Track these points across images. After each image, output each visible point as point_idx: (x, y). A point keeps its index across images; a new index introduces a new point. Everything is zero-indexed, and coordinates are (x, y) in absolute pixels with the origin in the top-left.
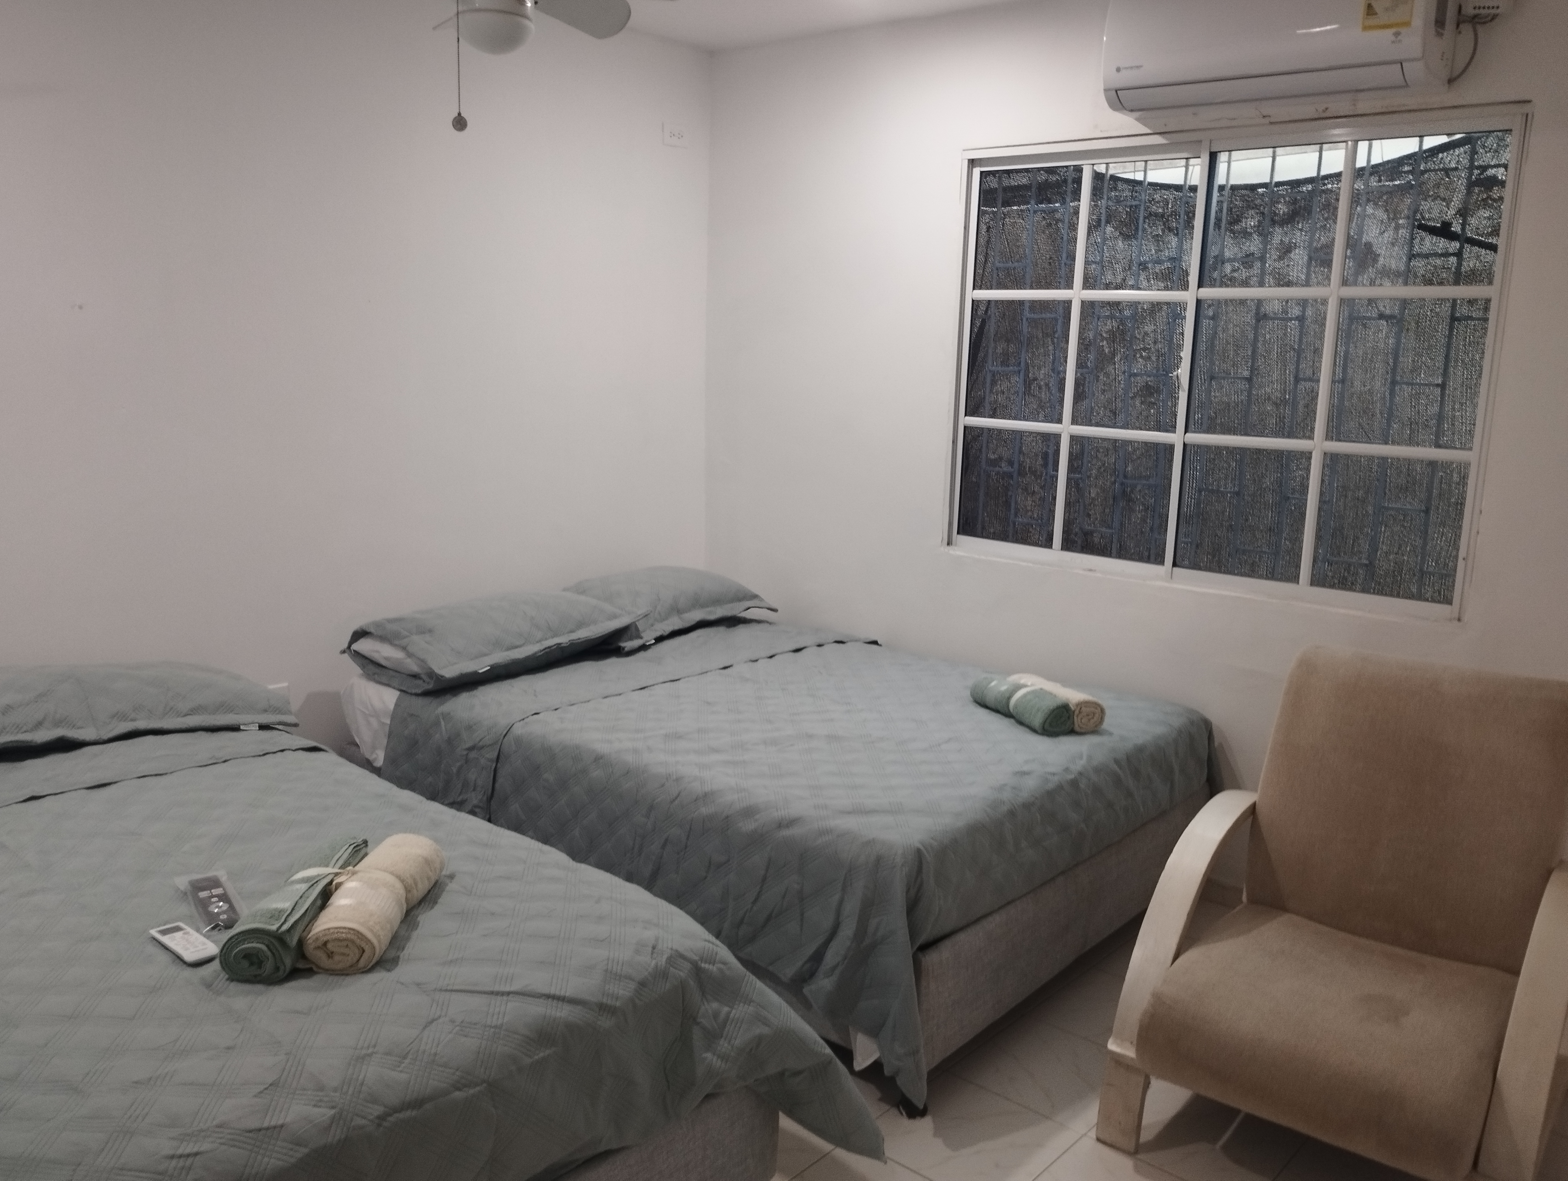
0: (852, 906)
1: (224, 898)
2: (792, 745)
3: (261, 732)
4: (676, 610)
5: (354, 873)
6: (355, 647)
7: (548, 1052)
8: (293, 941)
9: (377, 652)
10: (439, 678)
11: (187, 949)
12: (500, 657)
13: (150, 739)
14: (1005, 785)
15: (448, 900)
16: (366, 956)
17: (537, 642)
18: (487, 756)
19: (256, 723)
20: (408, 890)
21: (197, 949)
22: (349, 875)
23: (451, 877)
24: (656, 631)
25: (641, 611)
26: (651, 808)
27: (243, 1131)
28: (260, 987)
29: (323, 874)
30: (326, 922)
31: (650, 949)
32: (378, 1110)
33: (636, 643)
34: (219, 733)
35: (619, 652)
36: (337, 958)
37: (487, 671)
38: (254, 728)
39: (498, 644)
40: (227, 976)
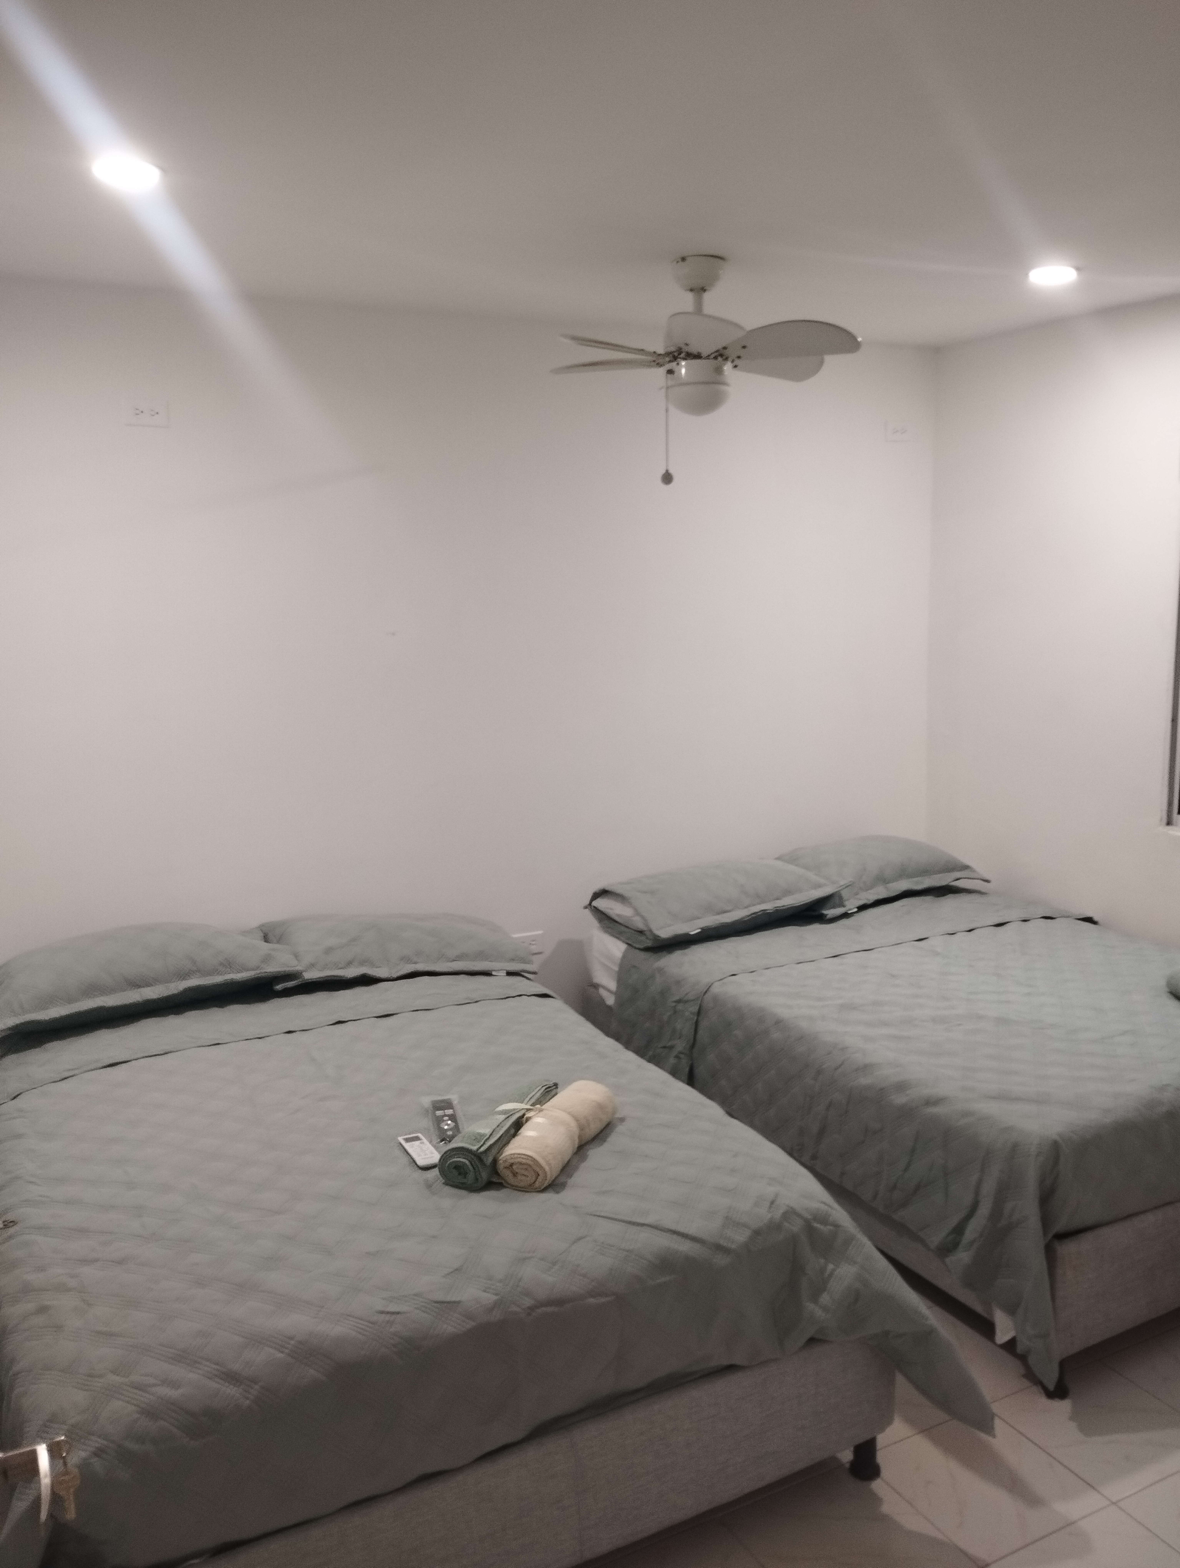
0: (989, 1187)
1: (453, 1118)
2: (959, 1025)
3: (508, 977)
4: (881, 879)
5: (541, 1111)
6: (594, 903)
7: (667, 1278)
8: (489, 1160)
9: (611, 909)
10: (656, 938)
11: (420, 1156)
12: (711, 921)
13: (426, 978)
14: (1168, 1085)
15: (616, 1140)
16: (540, 1179)
17: (746, 908)
18: (690, 1009)
19: (505, 970)
20: (581, 1128)
21: (427, 1156)
22: (537, 1112)
23: (622, 1120)
24: (860, 899)
25: (842, 883)
26: (819, 1072)
27: (432, 1301)
28: (463, 1193)
29: (517, 1109)
30: (516, 1148)
31: (768, 1204)
32: (528, 1302)
33: (839, 911)
34: (477, 976)
35: (821, 919)
36: (519, 1177)
37: (697, 933)
38: (502, 974)
39: (710, 909)
40: (443, 1181)
